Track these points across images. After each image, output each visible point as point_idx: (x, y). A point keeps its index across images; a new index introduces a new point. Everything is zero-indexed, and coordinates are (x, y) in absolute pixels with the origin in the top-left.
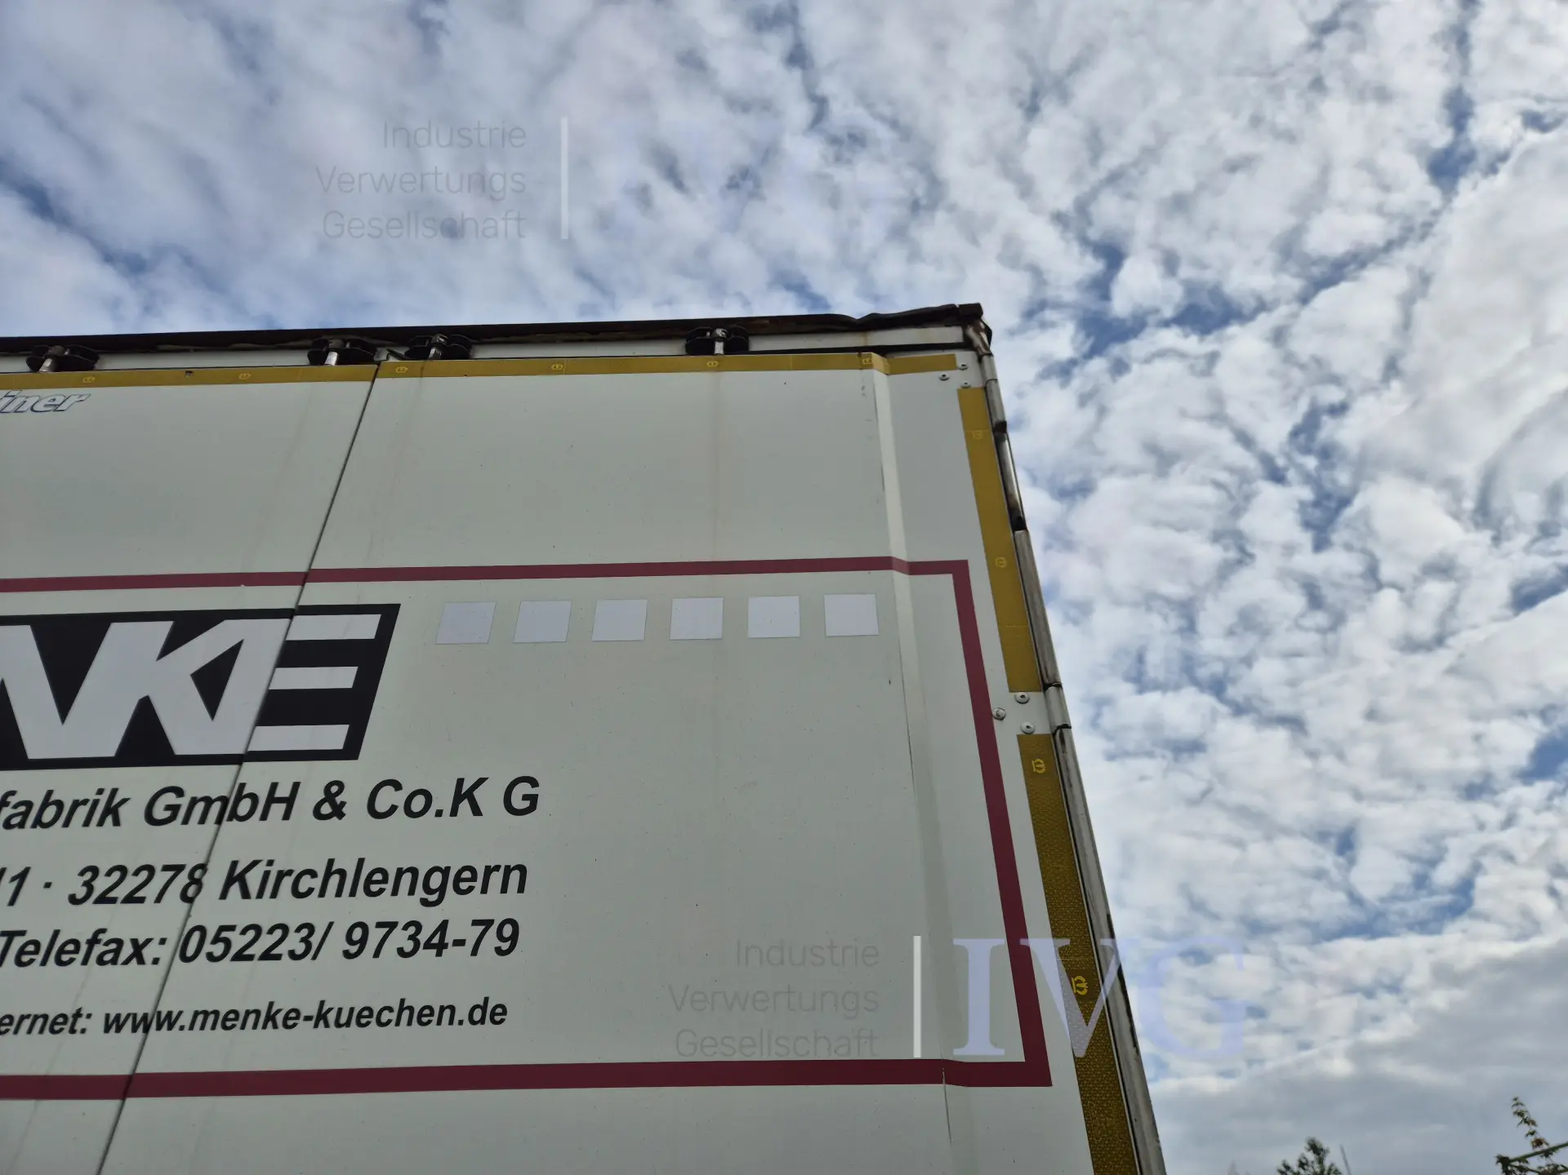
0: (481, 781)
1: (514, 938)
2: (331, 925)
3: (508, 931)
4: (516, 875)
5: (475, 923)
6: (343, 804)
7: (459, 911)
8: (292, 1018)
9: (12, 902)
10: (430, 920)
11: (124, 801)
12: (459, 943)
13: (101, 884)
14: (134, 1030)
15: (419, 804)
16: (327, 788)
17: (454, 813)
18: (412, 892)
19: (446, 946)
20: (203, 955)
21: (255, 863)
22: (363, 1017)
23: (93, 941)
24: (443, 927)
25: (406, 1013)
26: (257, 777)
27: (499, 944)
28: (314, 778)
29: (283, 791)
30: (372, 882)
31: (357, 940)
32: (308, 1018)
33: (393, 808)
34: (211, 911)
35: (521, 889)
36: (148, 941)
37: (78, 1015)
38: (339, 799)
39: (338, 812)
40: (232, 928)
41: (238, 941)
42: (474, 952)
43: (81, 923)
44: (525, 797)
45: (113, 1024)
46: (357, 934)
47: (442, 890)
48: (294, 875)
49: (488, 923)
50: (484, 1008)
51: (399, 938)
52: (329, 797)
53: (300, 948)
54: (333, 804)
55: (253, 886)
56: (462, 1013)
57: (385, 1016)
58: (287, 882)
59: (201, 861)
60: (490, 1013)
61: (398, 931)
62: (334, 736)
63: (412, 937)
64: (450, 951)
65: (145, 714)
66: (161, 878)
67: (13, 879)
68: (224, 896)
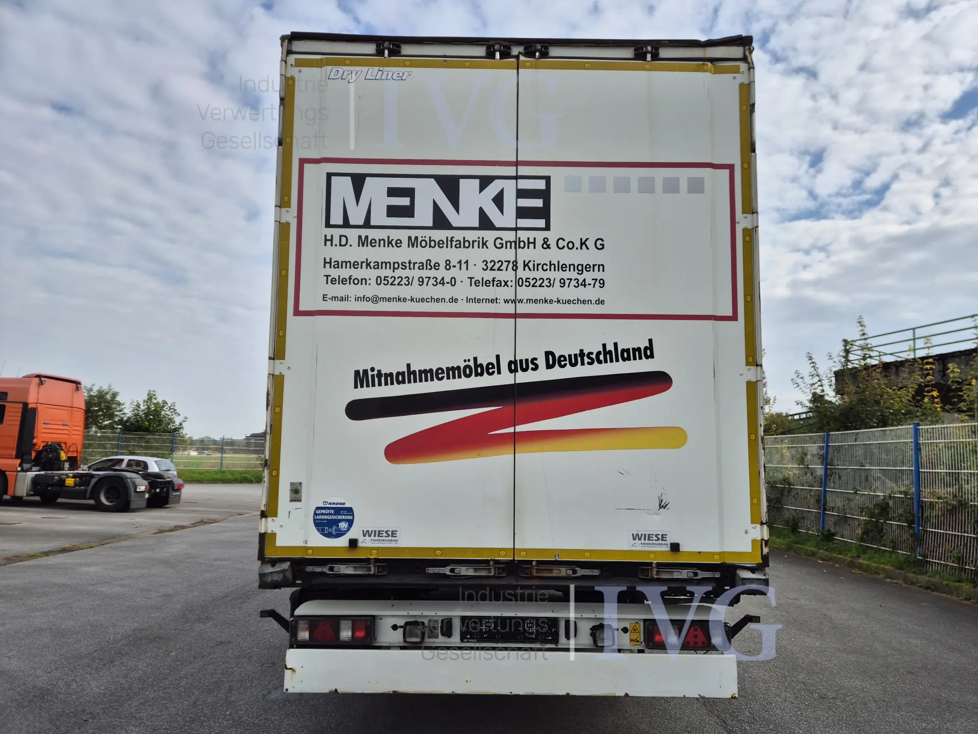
0: (587, 239)
1: (604, 283)
2: (555, 279)
3: (602, 282)
4: (602, 267)
5: (593, 279)
6: (549, 245)
7: (588, 276)
8: (551, 301)
9: (467, 269)
10: (581, 278)
11: (487, 241)
12: (590, 284)
13: (490, 265)
14: (512, 303)
15: (570, 246)
16: (544, 239)
17: (581, 249)
18: (574, 271)
19: (586, 285)
20: (524, 285)
21: (530, 261)
22: (569, 302)
23: (493, 281)
24: (584, 280)
25: (579, 301)
26: (523, 235)
27: (600, 285)
28: (540, 236)
29: (532, 240)
30: (563, 268)
31: (563, 283)
32: (555, 302)
33: (564, 247)
34: (522, 274)
35: (603, 271)
36: (508, 281)
37: (496, 299)
38: (548, 243)
39: (548, 247)
40: (529, 279)
41: (532, 282)
42: (594, 287)
43: (489, 275)
44: (601, 245)
45: (506, 301)
46: (562, 281)
47: (582, 270)
48: (541, 265)
49: (596, 280)
50: (599, 301)
51: (574, 283)
52: (545, 243)
53: (549, 285)
54: (547, 245)
55: (532, 268)
56: (593, 302)
57: (574, 302)
58: (540, 267)
59: (515, 260)
60: (600, 302)
61: (573, 280)
62: (541, 223)
63: (577, 283)
64: (587, 286)
65: (482, 213)
66: (505, 264)
67: (465, 263)
68: (524, 270)
